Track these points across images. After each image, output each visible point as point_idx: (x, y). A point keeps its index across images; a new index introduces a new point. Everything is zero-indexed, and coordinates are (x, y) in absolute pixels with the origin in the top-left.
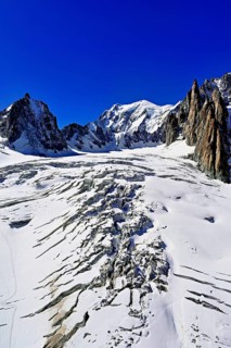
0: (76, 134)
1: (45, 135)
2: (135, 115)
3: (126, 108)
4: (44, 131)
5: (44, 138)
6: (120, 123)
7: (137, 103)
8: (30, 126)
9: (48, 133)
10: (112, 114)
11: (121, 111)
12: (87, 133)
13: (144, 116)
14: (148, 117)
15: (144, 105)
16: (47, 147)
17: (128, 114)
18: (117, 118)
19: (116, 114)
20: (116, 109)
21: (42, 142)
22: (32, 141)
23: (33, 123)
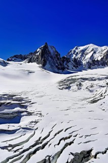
0: (65, 62)
1: (57, 63)
2: (87, 51)
3: (82, 48)
4: (56, 61)
5: (57, 65)
6: (79, 56)
7: (88, 46)
8: (50, 58)
9: (58, 62)
10: (75, 51)
11: (79, 50)
12: (70, 61)
13: (92, 52)
14: (95, 53)
15: (91, 46)
16: (59, 69)
17: (83, 51)
18: (77, 53)
19: (77, 51)
20: (77, 49)
21: (57, 66)
22: (52, 66)
23: (51, 57)
